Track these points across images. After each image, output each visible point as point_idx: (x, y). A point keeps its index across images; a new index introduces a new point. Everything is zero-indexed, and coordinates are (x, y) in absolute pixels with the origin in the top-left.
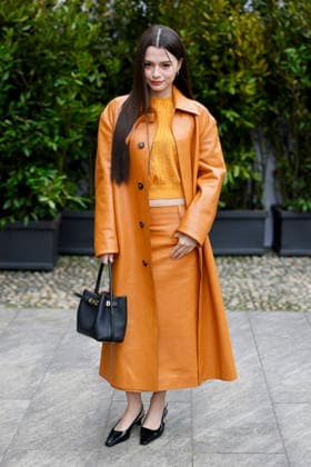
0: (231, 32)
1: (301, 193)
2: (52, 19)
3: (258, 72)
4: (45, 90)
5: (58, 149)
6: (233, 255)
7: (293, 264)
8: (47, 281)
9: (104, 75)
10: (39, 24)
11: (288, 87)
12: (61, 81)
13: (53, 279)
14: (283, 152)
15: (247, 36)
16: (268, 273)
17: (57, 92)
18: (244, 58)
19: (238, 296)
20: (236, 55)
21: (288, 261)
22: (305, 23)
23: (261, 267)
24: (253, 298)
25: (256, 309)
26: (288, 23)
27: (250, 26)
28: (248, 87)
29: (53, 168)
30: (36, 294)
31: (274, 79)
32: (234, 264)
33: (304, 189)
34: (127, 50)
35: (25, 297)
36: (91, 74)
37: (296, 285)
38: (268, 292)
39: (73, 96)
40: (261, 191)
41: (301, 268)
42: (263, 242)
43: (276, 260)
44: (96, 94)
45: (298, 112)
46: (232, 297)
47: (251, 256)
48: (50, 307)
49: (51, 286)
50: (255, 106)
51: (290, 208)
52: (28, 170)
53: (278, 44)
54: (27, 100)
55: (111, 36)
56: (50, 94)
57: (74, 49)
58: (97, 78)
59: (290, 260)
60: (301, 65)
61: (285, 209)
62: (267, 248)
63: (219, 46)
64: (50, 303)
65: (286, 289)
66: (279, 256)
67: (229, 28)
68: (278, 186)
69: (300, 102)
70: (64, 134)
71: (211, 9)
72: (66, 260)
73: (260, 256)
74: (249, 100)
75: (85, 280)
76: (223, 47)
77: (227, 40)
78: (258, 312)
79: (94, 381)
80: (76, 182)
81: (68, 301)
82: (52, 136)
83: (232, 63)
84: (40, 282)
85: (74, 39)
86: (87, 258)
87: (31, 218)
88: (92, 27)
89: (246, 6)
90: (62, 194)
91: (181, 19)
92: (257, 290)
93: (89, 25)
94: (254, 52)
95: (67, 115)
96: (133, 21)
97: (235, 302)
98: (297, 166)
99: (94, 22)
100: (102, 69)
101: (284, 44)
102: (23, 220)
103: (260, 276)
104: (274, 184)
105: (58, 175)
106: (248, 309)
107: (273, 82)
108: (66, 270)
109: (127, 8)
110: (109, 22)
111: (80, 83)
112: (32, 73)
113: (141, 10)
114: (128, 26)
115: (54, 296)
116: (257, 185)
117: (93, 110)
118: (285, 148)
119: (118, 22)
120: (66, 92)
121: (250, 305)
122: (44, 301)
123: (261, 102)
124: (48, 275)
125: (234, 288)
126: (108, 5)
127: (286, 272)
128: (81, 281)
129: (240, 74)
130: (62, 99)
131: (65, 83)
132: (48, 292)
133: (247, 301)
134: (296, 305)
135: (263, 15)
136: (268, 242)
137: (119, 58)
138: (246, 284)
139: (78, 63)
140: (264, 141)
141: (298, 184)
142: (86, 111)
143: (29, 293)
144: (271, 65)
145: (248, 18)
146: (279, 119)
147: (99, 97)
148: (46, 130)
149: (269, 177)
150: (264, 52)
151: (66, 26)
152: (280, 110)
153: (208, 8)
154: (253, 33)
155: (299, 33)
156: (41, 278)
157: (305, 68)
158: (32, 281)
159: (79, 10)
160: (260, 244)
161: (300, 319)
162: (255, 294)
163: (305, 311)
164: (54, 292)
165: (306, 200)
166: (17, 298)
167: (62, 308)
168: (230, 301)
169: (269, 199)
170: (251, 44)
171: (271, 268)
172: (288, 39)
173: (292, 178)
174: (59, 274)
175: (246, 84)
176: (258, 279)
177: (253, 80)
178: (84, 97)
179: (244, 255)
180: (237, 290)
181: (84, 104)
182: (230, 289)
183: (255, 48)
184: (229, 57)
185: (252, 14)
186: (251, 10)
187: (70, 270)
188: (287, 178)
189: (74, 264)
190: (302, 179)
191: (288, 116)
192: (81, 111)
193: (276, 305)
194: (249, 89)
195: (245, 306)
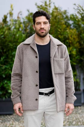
0: (67, 35)
3: (77, 47)
4: (9, 56)
8: (11, 118)
10: (7, 35)
13: (13, 117)
15: (73, 36)
17: (13, 56)
18: (72, 43)
20: (69, 42)
27: (73, 33)
30: (8, 123)
31: (82, 49)
35: (5, 124)
40: (79, 85)
46: (73, 121)
49: (13, 120)
50: (76, 58)
52: (4, 82)
54: (3, 59)
56: (11, 57)
62: (82, 103)
63: (64, 39)
71: (61, 28)
73: (80, 106)
74: (74, 56)
77: (66, 37)
78: (82, 126)
81: (19, 125)
84: (9, 118)
85: (18, 39)
87: (6, 97)
88: (24, 35)
89: (71, 27)
92: (81, 118)
93: (22, 34)
94: (75, 41)
97: (74, 123)
99: (24, 33)
102: (3, 98)
110: (28, 33)
112: (5, 50)
115: (14, 123)
122: (11, 125)
123: (78, 57)
124: (11, 116)
125: (73, 118)
126: (28, 28)
129: (71, 48)
132: (12, 122)
133: (78, 122)
135: (77, 29)
138: (77, 116)
140: (80, 69)
143: (6, 123)
144: (81, 45)
148: (10, 68)
150: (78, 41)
151: (15, 35)
156: (9, 117)
158: (6, 119)
162: (81, 120)
164: (14, 122)
166: (2, 125)
168: (72, 122)
170: (74, 39)
174: (15, 115)
175: (73, 51)
176: (81, 114)
177: (75, 50)
185: (73, 29)
194: (74, 52)
195: (78, 124)
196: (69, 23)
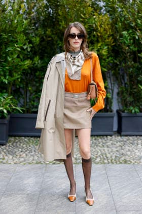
0: (95, 23)
1: (131, 104)
2: (5, 18)
3: (109, 43)
4: (2, 53)
5: (8, 83)
6: (97, 136)
7: (128, 140)
8: (3, 150)
9: (31, 45)
11: (124, 51)
12: (10, 49)
13: (6, 149)
14: (122, 83)
15: (102, 26)
16: (115, 145)
17: (7, 54)
18: (101, 37)
19: (100, 156)
20: (97, 35)
21: (125, 138)
22: (131, 19)
23: (111, 142)
24: (107, 157)
25: (109, 163)
26: (123, 19)
27: (104, 20)
28: (104, 51)
29: (5, 93)
31: (116, 47)
32: (98, 140)
33: (133, 101)
34: (43, 33)
36: (25, 45)
37: (129, 150)
38: (115, 154)
39: (15, 56)
40: (111, 103)
41: (131, 142)
42: (112, 129)
43: (119, 137)
44: (27, 55)
45: (129, 63)
46: (97, 157)
47: (107, 136)
48: (4, 163)
49: (5, 152)
50: (107, 60)
51: (126, 111)
53: (118, 29)
55: (35, 25)
56: (4, 55)
57: (16, 33)
58: (28, 47)
59: (126, 138)
60: (130, 40)
61: (123, 112)
62: (115, 132)
63: (89, 30)
64: (4, 161)
65: (124, 152)
66: (121, 136)
67: (93, 22)
68: (119, 100)
69: (130, 58)
70: (11, 75)
71: (85, 12)
72: (12, 139)
74: (104, 57)
75: (22, 149)
76: (91, 31)
77: (93, 27)
78: (110, 164)
79: (26, 201)
80: (18, 99)
81: (13, 160)
82: (5, 76)
83: (95, 39)
85: (16, 27)
86: (23, 138)
88: (25, 22)
89: (102, 11)
90: (10, 106)
91: (70, 17)
92: (109, 153)
93: (24, 20)
94: (106, 33)
95: (13, 66)
96: (46, 18)
97: (98, 160)
98: (129, 90)
99: (26, 19)
100: (30, 42)
101: (121, 29)
103: (111, 146)
104: (118, 99)
105: (8, 96)
106: (105, 163)
107: (116, 48)
108: (12, 144)
109: (43, 11)
110: (34, 19)
111: (19, 49)
113: (50, 13)
114: (43, 20)
115: (6, 158)
116: (110, 100)
117: (26, 63)
118: (123, 81)
119: (38, 19)
120: (12, 54)
121: (106, 161)
122: (1, 160)
123: (110, 58)
124: (3, 147)
125: (98, 152)
126: (33, 11)
127: (124, 144)
128: (20, 150)
129: (99, 45)
130: (10, 58)
131: (12, 49)
132: (3, 155)
133: (105, 159)
134: (129, 161)
135: (111, 15)
136: (115, 128)
137: (39, 37)
138: (104, 150)
139: (18, 39)
140: (112, 78)
141: (130, 99)
142: (22, 63)
144: (115, 40)
145: (103, 16)
146: (119, 66)
147: (29, 56)
149: (115, 96)
150: (111, 34)
151: (12, 21)
152: (120, 62)
153: (83, 12)
154: (106, 23)
155: (129, 24)
157: (132, 41)
159: (19, 13)
160: (111, 130)
161: (131, 168)
162: (109, 156)
163: (134, 164)
164: (7, 156)
165: (134, 107)
167: (10, 163)
168: (96, 159)
169: (115, 107)
170: (105, 30)
171: (117, 142)
172: (123, 27)
173: (127, 96)
174: (9, 146)
175: (103, 49)
176: (111, 148)
177: (106, 47)
178: (21, 57)
179: (103, 136)
180: (99, 154)
181: (21, 60)
182: (96, 153)
183: (107, 31)
184: (94, 36)
185: (105, 14)
186: (105, 12)
187: (15, 144)
188: (124, 97)
189: (17, 141)
190: (131, 97)
191: (124, 65)
192: (20, 64)
193: (119, 161)
194: (104, 52)
195: (103, 162)
196: (98, 5)
